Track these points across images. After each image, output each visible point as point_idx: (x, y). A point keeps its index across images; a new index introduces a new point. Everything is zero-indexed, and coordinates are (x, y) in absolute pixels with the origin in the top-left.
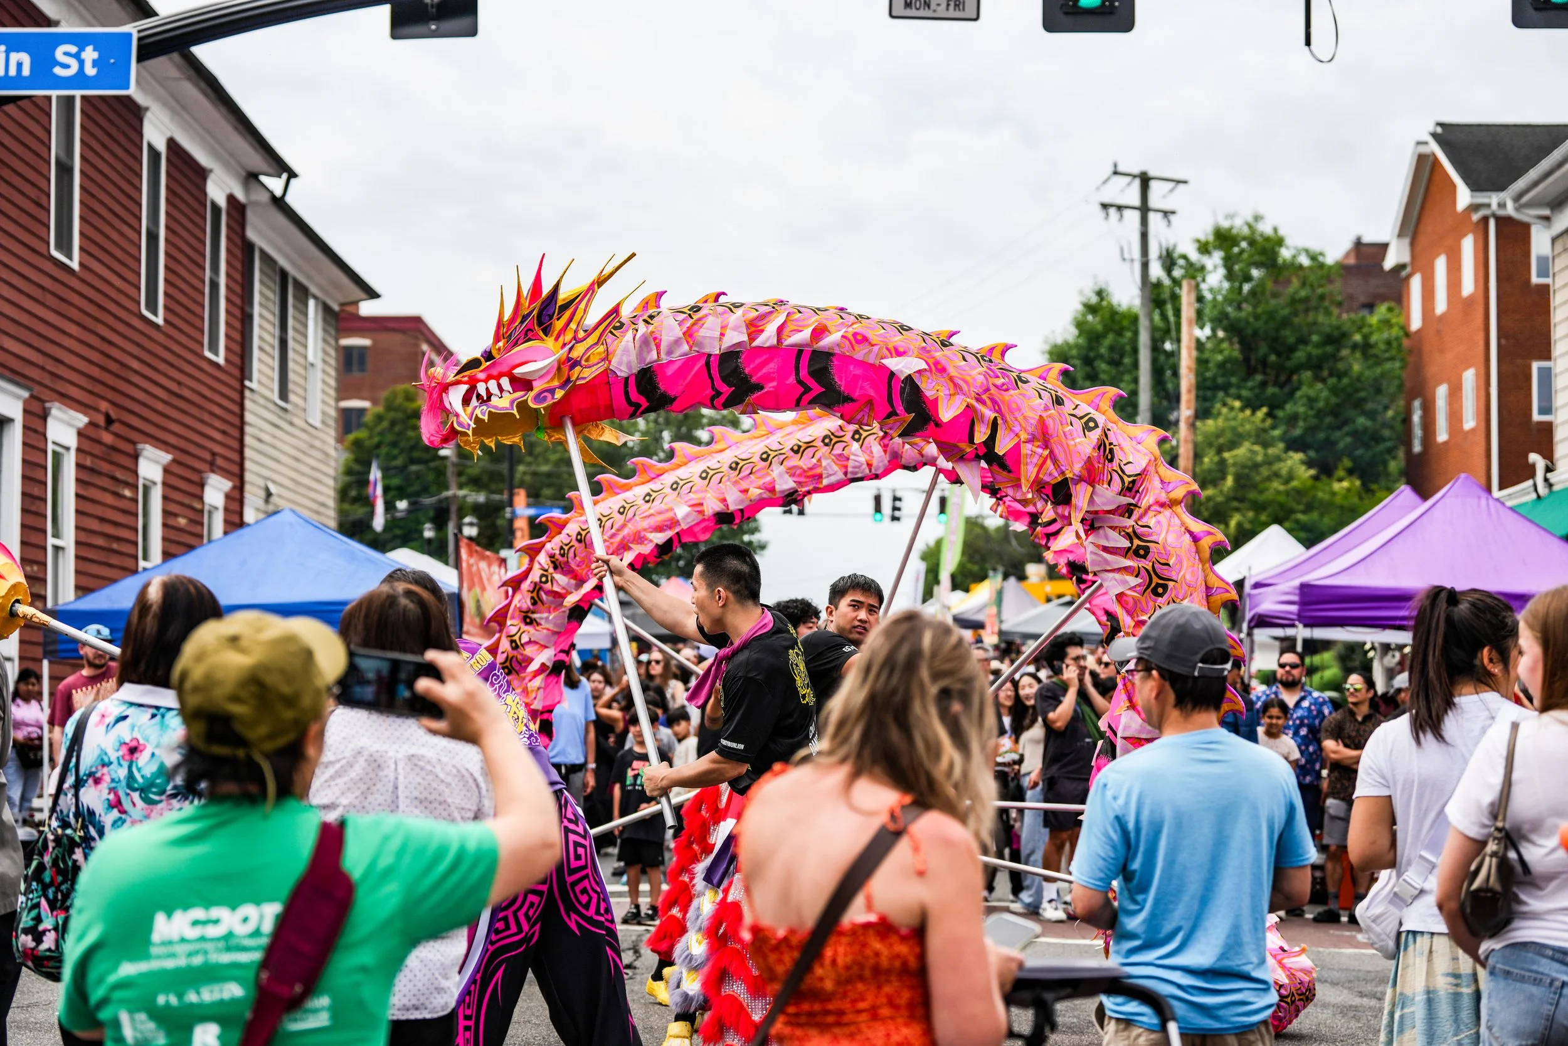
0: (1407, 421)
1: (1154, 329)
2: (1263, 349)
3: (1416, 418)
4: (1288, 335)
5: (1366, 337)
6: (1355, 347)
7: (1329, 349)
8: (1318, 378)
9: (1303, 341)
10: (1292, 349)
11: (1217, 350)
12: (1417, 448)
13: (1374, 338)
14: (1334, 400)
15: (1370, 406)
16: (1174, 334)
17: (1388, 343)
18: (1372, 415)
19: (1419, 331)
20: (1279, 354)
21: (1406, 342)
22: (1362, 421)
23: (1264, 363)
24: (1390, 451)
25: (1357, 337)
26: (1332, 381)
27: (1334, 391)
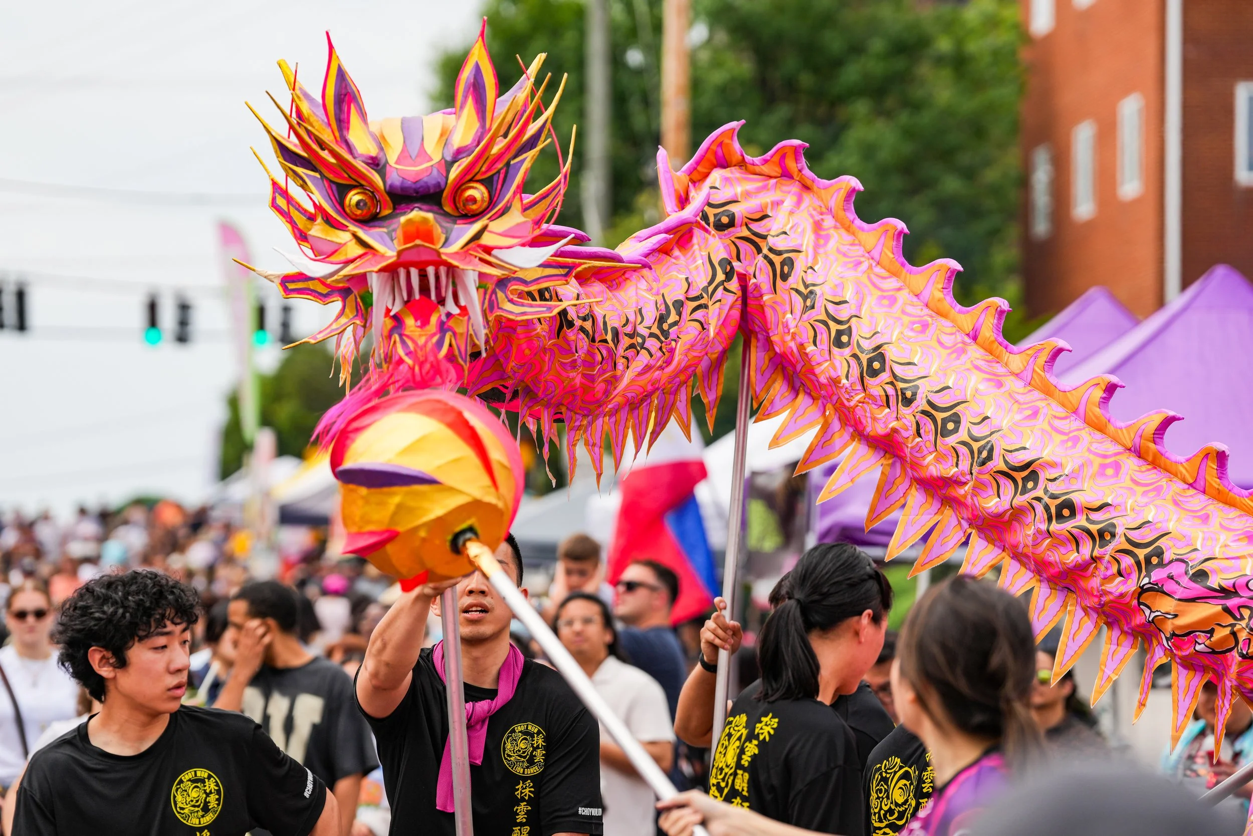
0: (1024, 182)
1: (612, 29)
2: (790, 63)
3: (1042, 176)
4: (833, 42)
5: (959, 43)
6: (940, 61)
7: (899, 64)
8: (881, 112)
9: (857, 49)
10: (837, 63)
11: (716, 64)
12: (1041, 227)
13: (973, 46)
14: (907, 149)
15: (965, 159)
16: (646, 35)
17: (997, 54)
18: (969, 174)
19: (1049, 38)
20: (816, 70)
21: (1025, 55)
22: (952, 185)
23: (791, 88)
24: (994, 234)
25: (944, 45)
26: (904, 118)
27: (908, 133)
